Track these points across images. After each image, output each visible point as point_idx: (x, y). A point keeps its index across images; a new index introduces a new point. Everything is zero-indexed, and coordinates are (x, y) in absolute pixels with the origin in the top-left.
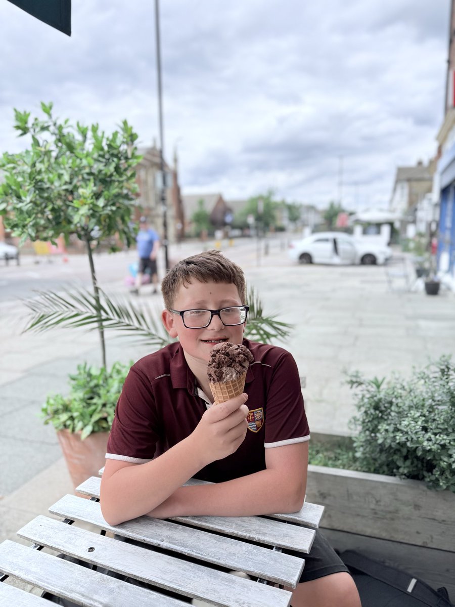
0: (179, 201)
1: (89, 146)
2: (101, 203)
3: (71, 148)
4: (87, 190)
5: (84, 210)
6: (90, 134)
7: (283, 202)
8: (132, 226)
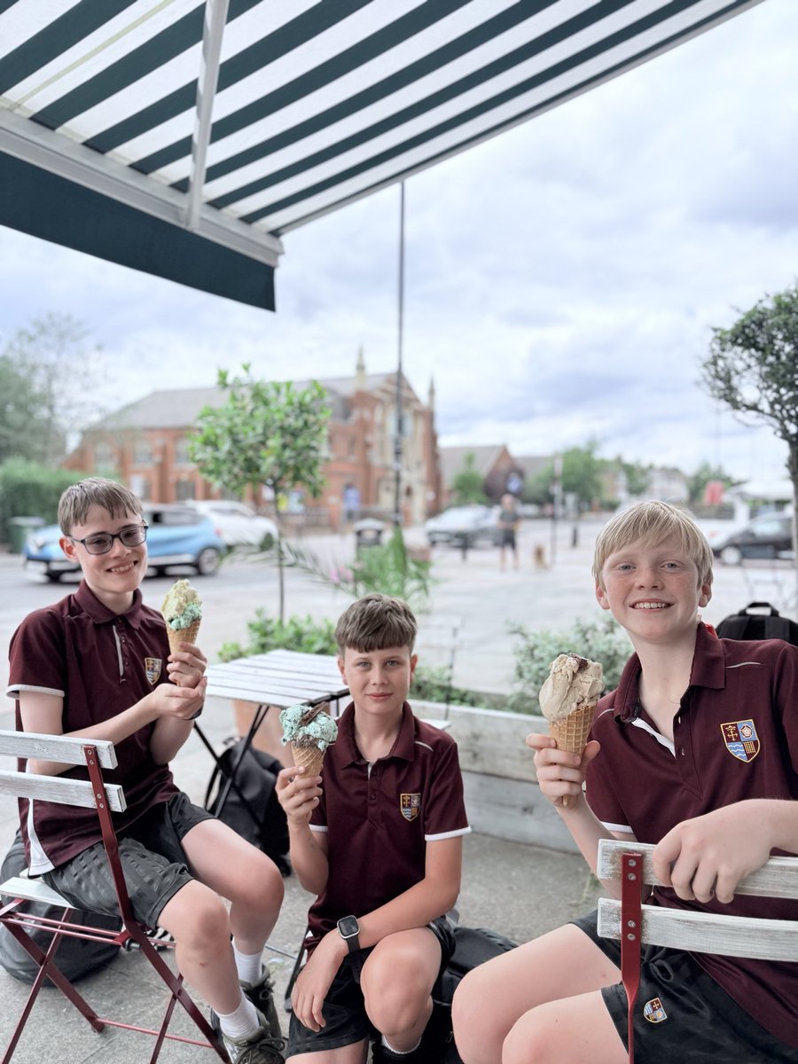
0: (433, 454)
1: (283, 400)
2: (288, 453)
3: (266, 403)
4: (275, 442)
5: (271, 460)
6: (284, 390)
7: (619, 461)
8: (319, 477)
